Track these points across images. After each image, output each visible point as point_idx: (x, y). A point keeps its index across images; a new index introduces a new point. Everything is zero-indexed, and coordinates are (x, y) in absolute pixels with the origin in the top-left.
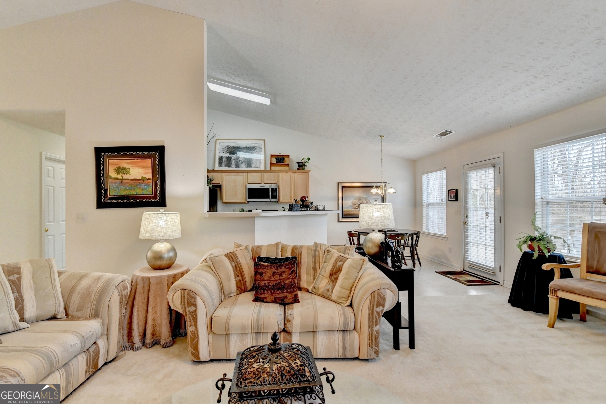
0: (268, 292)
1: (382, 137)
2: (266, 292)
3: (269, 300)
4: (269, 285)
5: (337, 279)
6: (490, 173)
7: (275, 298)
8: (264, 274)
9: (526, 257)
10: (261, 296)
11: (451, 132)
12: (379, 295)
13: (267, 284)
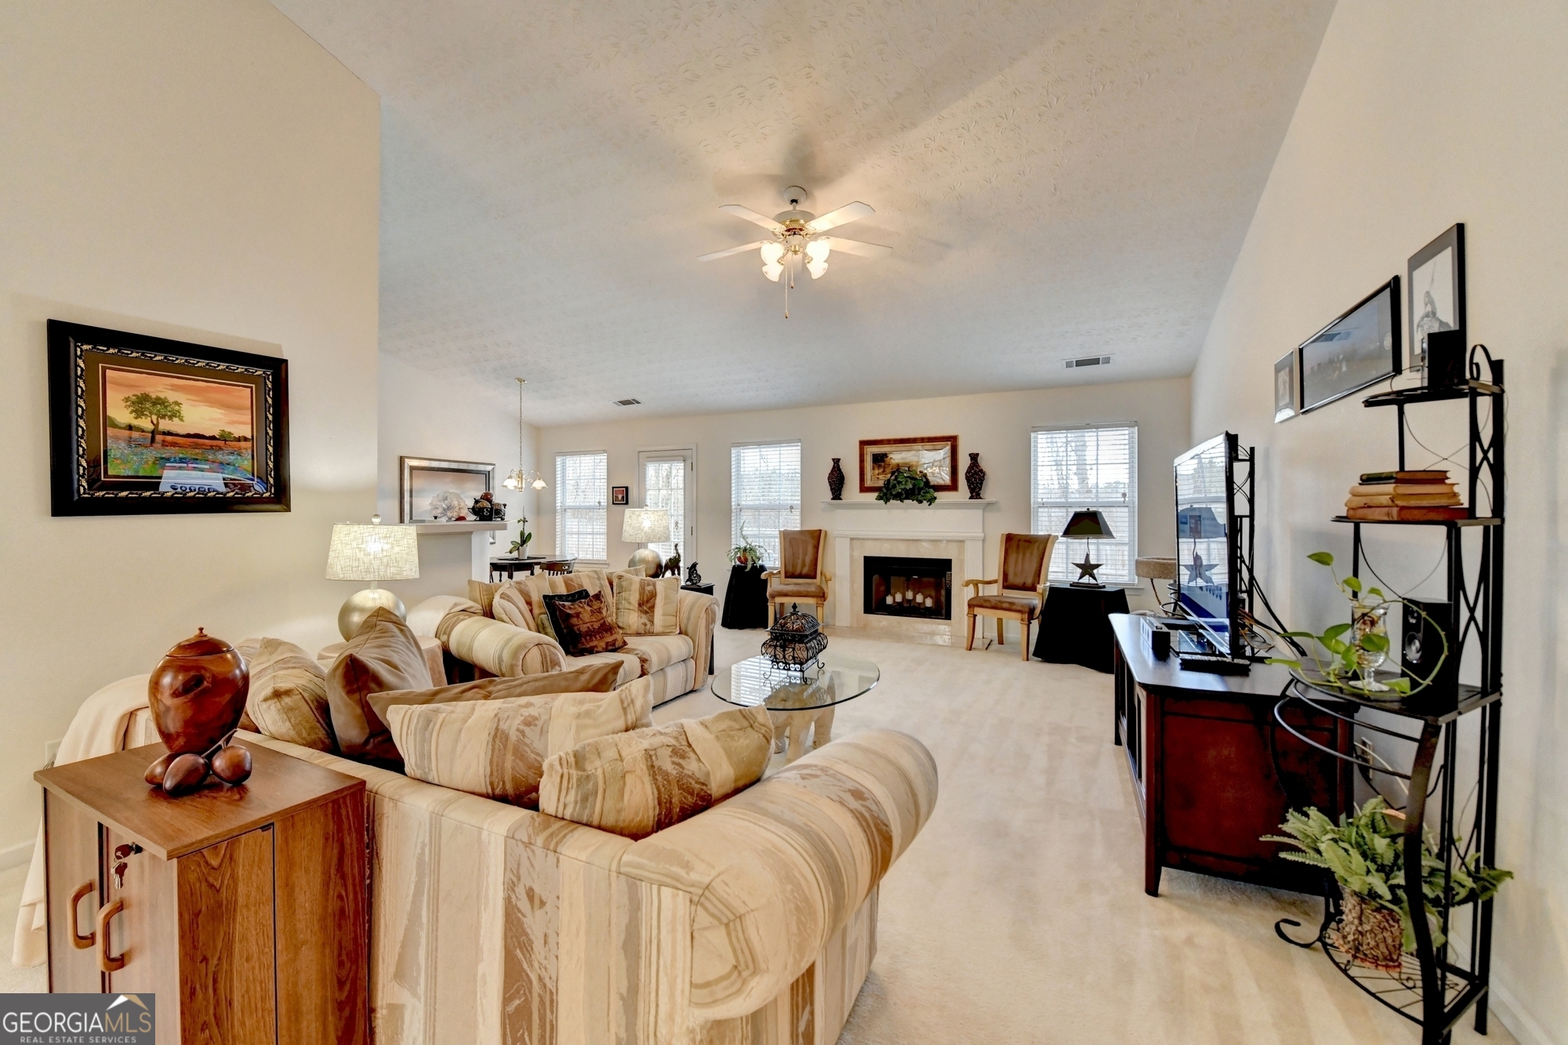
0: (596, 638)
1: (521, 381)
2: (594, 638)
3: (600, 649)
4: (594, 629)
5: (653, 607)
6: (678, 470)
7: (607, 643)
8: (581, 616)
9: (736, 570)
10: (588, 646)
11: (638, 403)
12: (712, 611)
13: (590, 627)
